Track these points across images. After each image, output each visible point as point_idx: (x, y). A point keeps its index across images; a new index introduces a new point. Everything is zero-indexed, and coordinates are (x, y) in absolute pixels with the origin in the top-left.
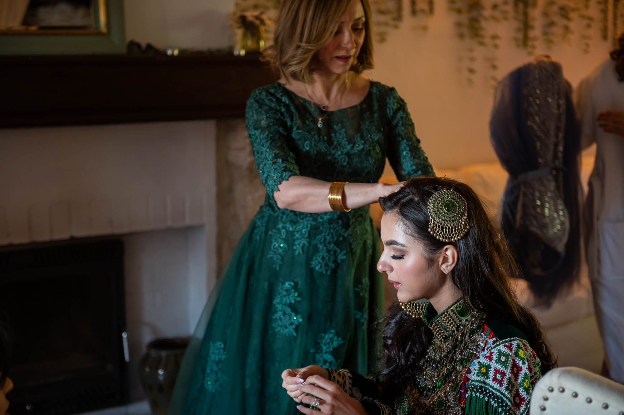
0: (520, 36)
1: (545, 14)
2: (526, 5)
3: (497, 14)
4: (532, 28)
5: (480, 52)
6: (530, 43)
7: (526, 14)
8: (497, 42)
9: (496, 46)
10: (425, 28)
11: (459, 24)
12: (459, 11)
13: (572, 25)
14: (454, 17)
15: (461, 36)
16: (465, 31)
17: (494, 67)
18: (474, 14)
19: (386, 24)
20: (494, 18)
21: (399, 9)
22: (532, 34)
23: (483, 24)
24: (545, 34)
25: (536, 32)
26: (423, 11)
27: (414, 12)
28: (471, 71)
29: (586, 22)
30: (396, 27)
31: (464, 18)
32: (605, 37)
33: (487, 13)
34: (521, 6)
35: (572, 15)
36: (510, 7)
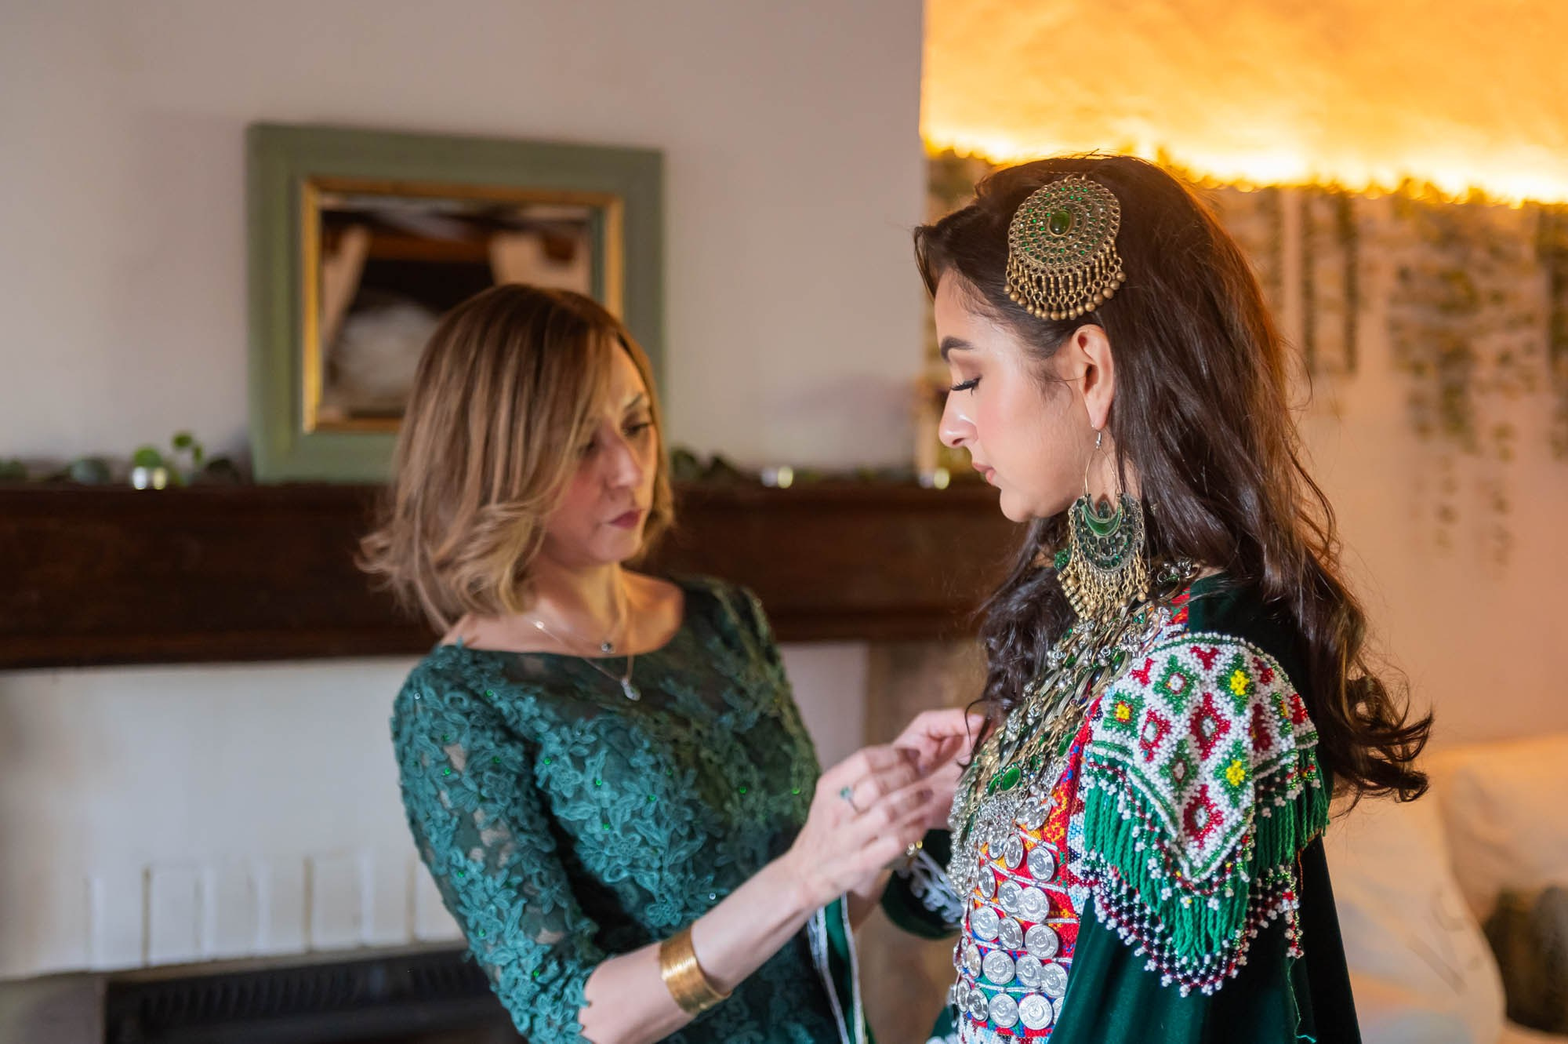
3: (1509, 375)
5: (1466, 468)
8: (1508, 444)
9: (1505, 454)
11: (1416, 401)
12: (1418, 369)
14: (1404, 383)
15: (1422, 429)
16: (1432, 416)
17: (1502, 506)
18: (1455, 374)
20: (1501, 386)
23: (1472, 398)
26: (1331, 367)
27: (1310, 370)
28: (1447, 515)
31: (1430, 385)
33: (1485, 371)
36: (1539, 363)
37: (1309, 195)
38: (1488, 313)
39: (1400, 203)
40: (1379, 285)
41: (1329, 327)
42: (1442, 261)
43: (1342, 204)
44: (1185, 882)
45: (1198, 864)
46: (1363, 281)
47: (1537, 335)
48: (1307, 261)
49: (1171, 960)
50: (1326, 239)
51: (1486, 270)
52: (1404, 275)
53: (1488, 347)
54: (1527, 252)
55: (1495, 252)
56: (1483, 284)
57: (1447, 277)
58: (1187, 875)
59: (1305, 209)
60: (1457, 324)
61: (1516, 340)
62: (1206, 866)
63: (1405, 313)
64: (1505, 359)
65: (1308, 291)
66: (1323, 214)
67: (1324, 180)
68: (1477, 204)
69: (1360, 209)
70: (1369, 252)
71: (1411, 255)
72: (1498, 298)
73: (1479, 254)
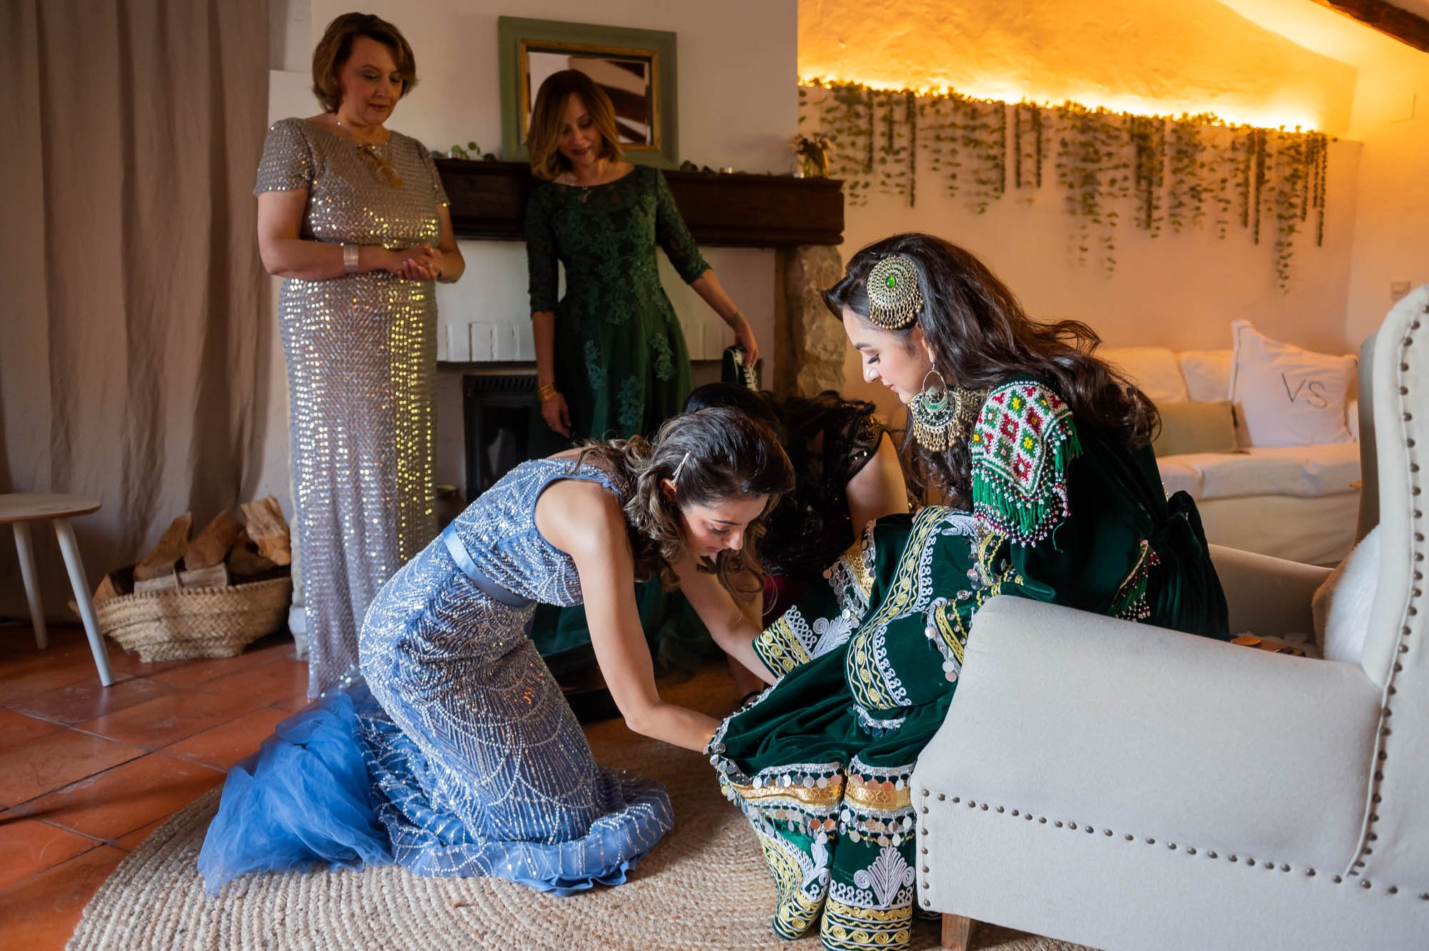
0: (1143, 215)
1: (1173, 194)
2: (1150, 184)
3: (1115, 190)
4: (1157, 208)
5: (1093, 230)
6: (1154, 225)
7: (1150, 193)
8: (1114, 220)
9: (1113, 224)
10: (1030, 201)
11: (1070, 199)
12: (1071, 186)
13: (1204, 207)
14: (1065, 192)
15: (1073, 212)
16: (1078, 207)
17: (1111, 247)
18: (1089, 188)
19: (986, 194)
20: (1111, 194)
21: (1003, 179)
22: (1156, 214)
23: (1098, 199)
24: (1172, 215)
25: (1162, 212)
26: (1029, 183)
27: (1019, 184)
28: (1084, 250)
29: (1222, 205)
30: (998, 198)
31: (1078, 193)
32: (1245, 224)
33: (1104, 189)
34: (1144, 184)
35: (1204, 196)
36: (1130, 184)
37: (1018, 109)
38: (1105, 163)
39: (1063, 112)
40: (1053, 148)
41: (1029, 165)
42: (1082, 138)
43: (1034, 111)
44: (1024, 497)
45: (1028, 487)
46: (1043, 146)
47: (1130, 172)
48: (1018, 136)
49: (1022, 535)
50: (1027, 127)
51: (1104, 143)
52: (1064, 143)
53: (1104, 177)
54: (1125, 136)
55: (1110, 137)
56: (1103, 150)
57: (1084, 145)
58: (1025, 495)
59: (1017, 113)
60: (1090, 167)
61: (1119, 174)
62: (1032, 488)
63: (1064, 160)
64: (1113, 182)
65: (1018, 149)
66: (1025, 116)
67: (1028, 101)
68: (1100, 113)
69: (1044, 114)
70: (1048, 134)
71: (1068, 135)
72: (1110, 155)
73: (1102, 136)
